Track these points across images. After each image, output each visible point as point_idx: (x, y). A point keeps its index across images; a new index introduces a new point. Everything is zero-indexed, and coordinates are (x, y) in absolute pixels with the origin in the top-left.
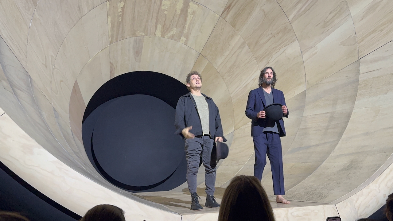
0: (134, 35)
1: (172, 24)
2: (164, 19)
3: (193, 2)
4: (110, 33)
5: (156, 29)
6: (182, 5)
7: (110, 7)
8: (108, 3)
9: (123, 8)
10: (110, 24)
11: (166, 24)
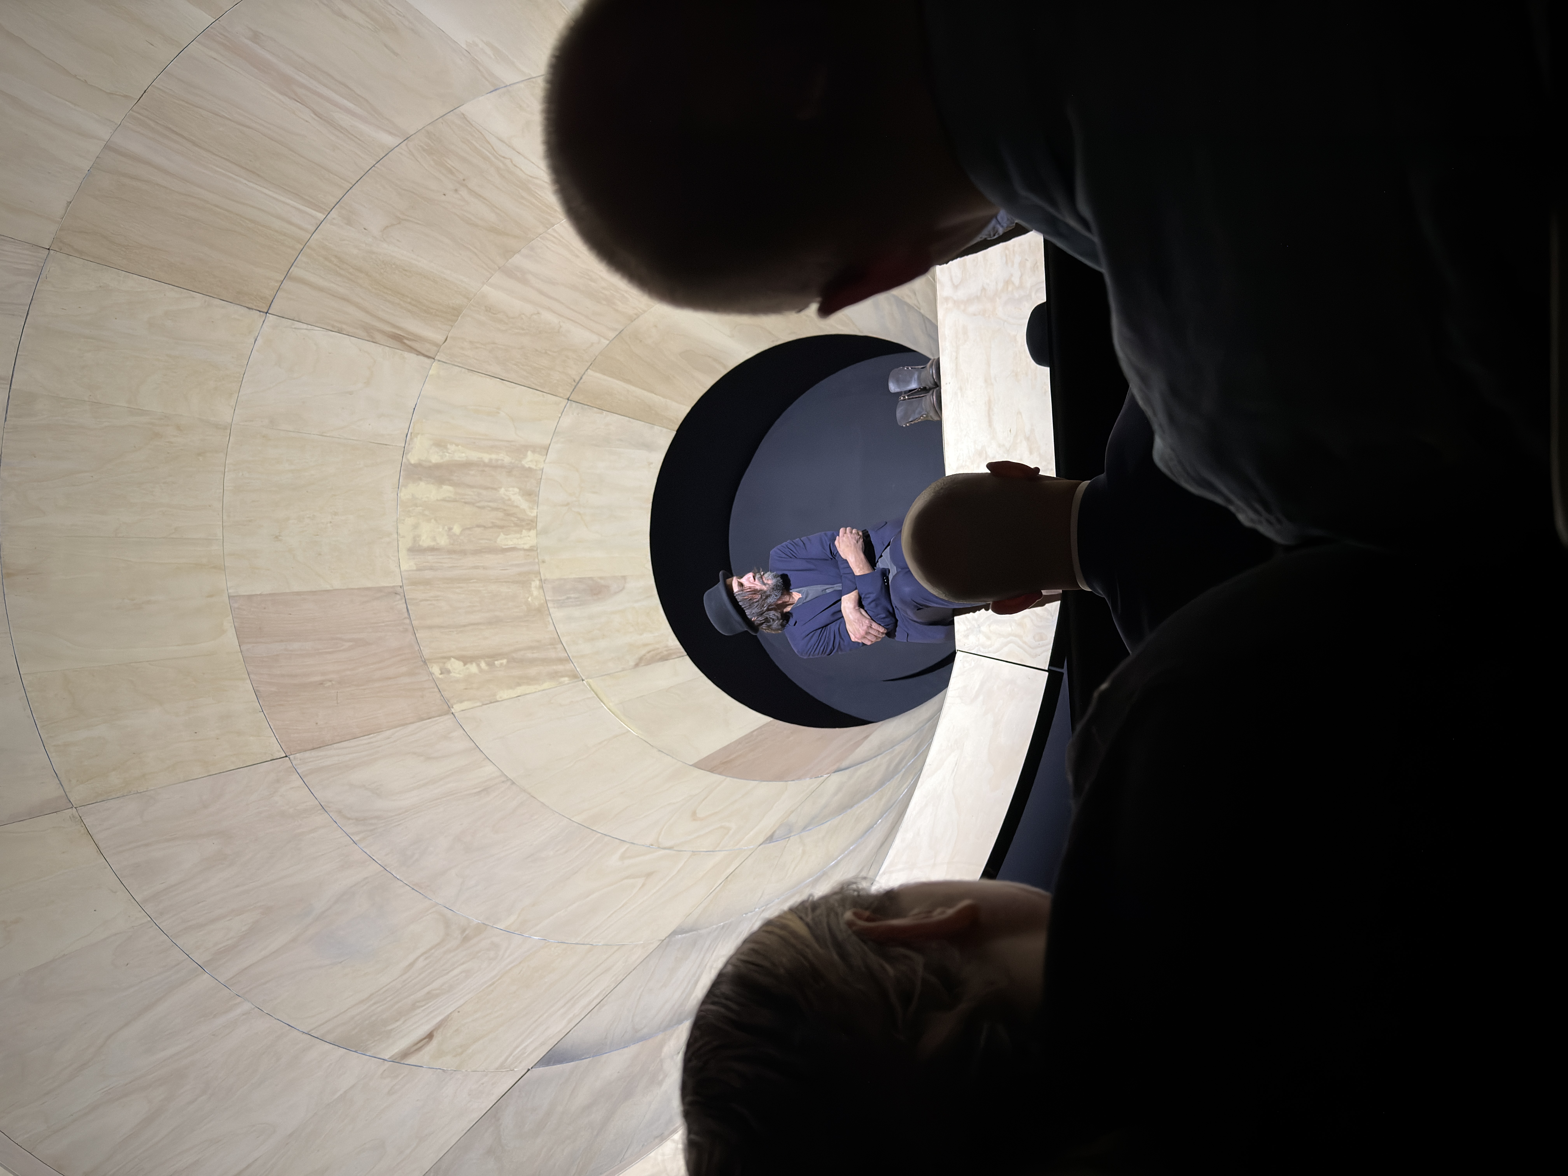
0: (541, 611)
1: (491, 504)
2: (479, 530)
3: (407, 454)
4: (546, 685)
5: (513, 549)
6: (422, 484)
7: (468, 700)
8: (457, 708)
9: (466, 660)
10: (519, 690)
11: (492, 523)
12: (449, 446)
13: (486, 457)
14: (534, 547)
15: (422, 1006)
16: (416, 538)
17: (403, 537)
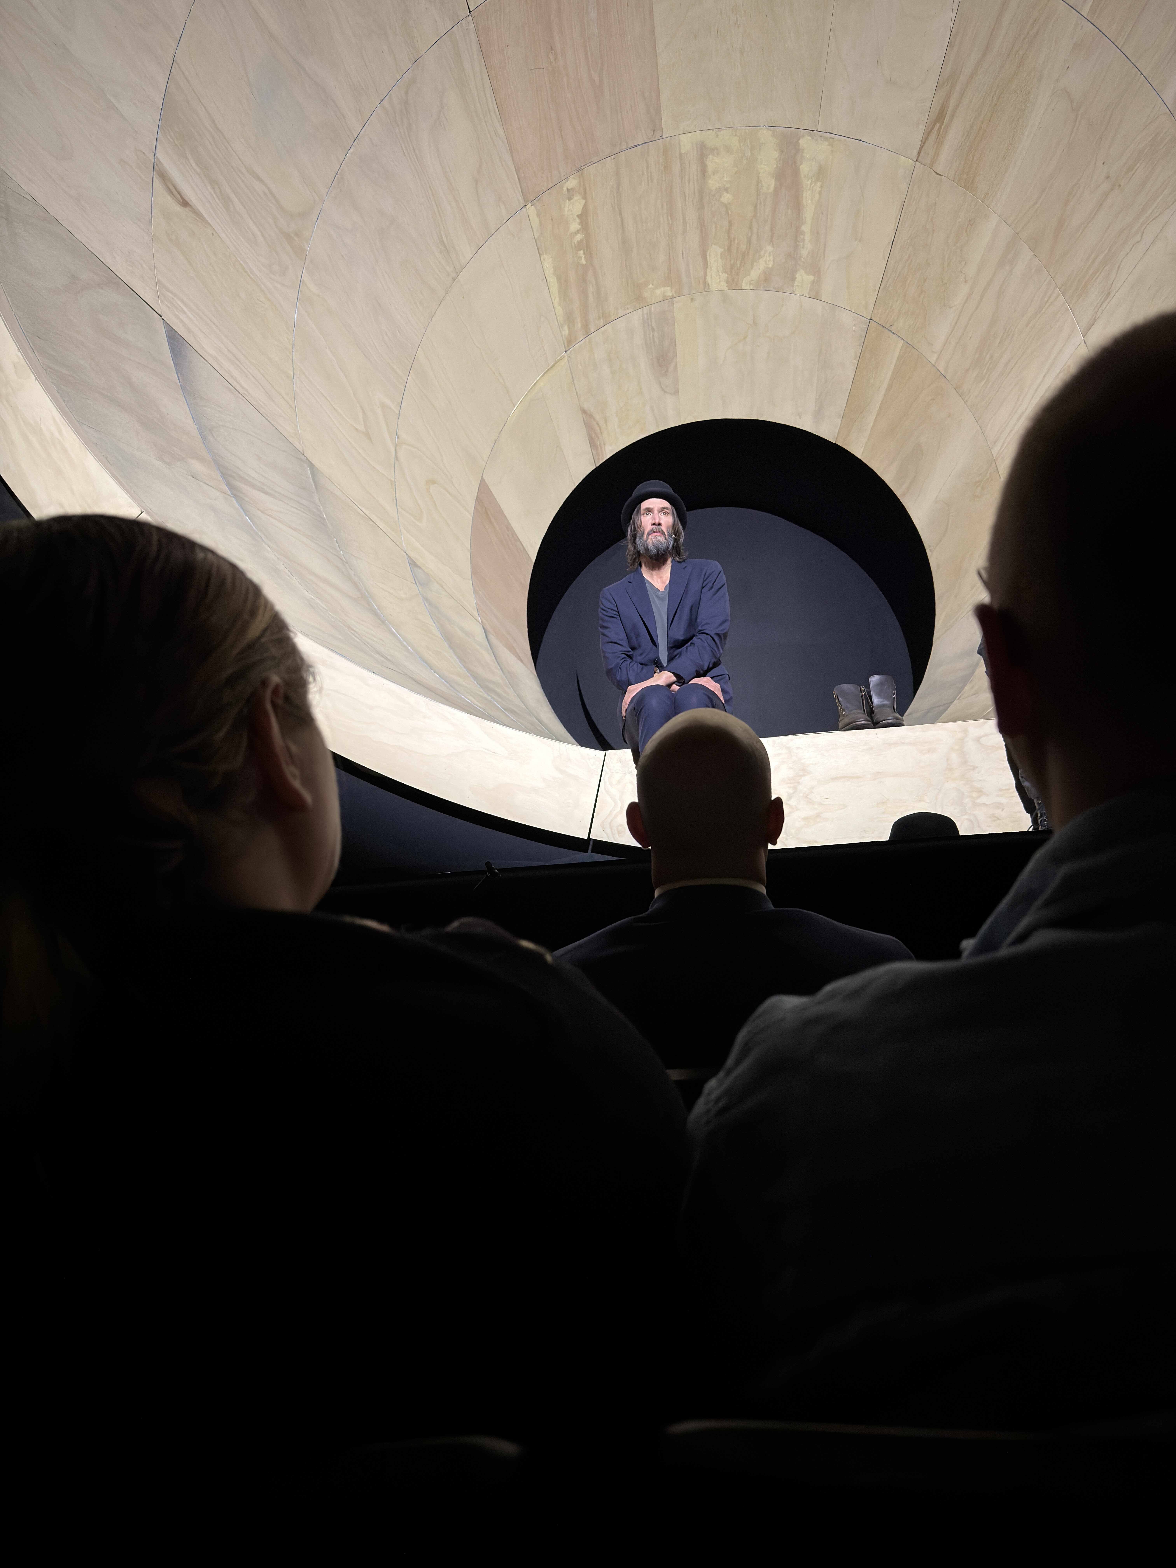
0: (638, 300)
2: (726, 223)
3: (810, 134)
5: (706, 264)
6: (776, 154)
7: (540, 223)
8: (531, 210)
9: (583, 217)
11: (734, 239)
12: (819, 184)
13: (806, 228)
14: (709, 288)
15: (215, 193)
16: (715, 150)
17: (717, 136)
